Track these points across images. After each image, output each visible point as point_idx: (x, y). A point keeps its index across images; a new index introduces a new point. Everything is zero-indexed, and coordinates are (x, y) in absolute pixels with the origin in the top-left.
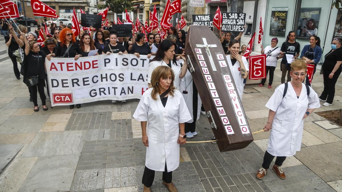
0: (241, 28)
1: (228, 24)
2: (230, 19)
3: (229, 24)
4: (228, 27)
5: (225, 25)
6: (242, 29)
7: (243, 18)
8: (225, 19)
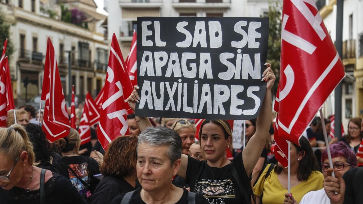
1: (168, 74)
2: (180, 51)
3: (177, 74)
4: (171, 94)
5: (151, 79)
6: (249, 104)
7: (257, 45)
8: (154, 49)
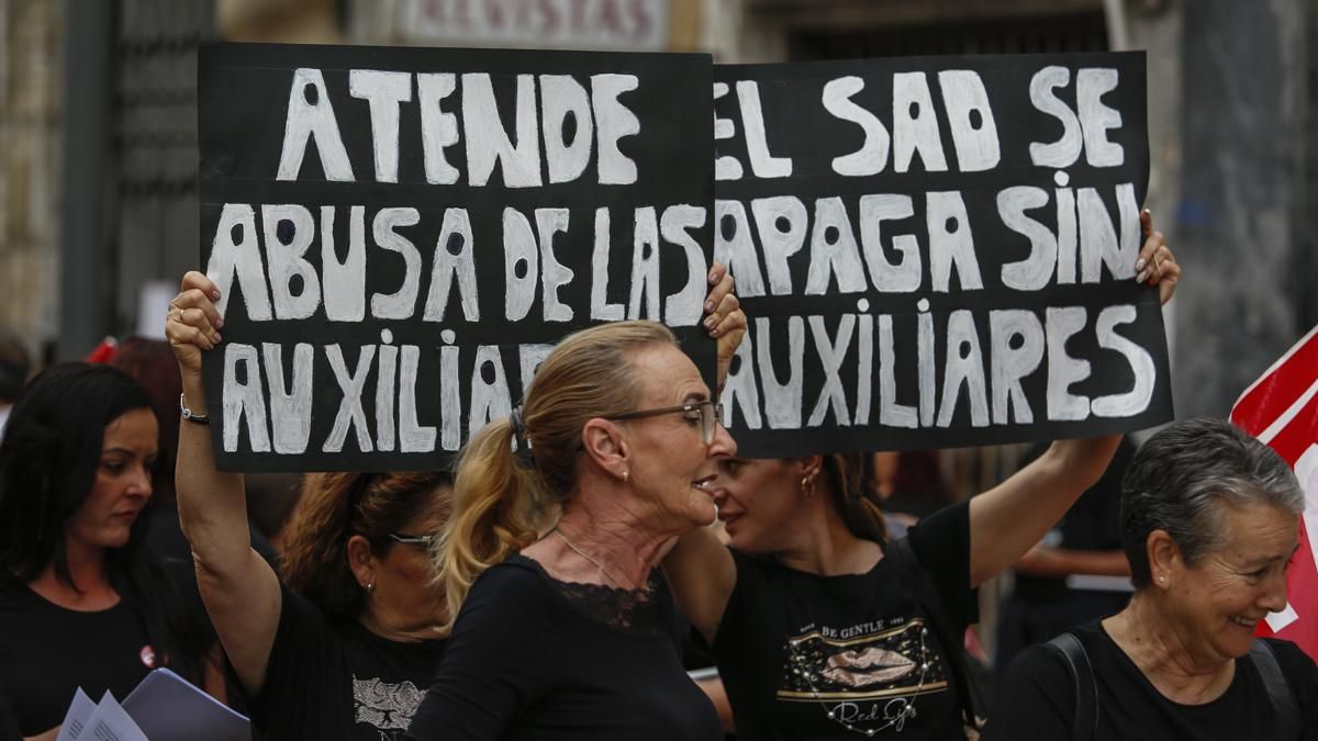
0: (1081, 345)
1: (817, 285)
2: (853, 191)
3: (851, 283)
4: (832, 360)
5: (752, 308)
6: (1110, 375)
7: (1115, 155)
8: (751, 188)
